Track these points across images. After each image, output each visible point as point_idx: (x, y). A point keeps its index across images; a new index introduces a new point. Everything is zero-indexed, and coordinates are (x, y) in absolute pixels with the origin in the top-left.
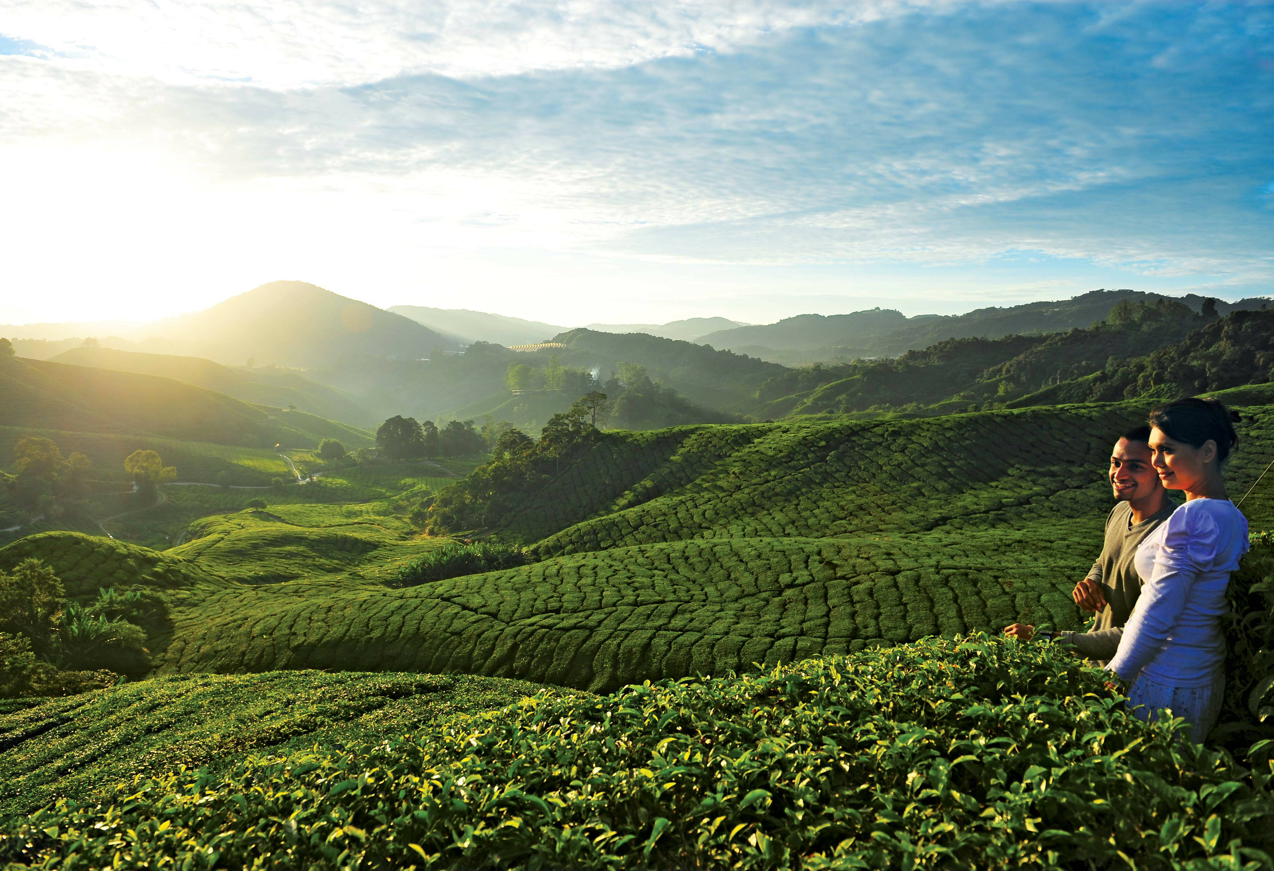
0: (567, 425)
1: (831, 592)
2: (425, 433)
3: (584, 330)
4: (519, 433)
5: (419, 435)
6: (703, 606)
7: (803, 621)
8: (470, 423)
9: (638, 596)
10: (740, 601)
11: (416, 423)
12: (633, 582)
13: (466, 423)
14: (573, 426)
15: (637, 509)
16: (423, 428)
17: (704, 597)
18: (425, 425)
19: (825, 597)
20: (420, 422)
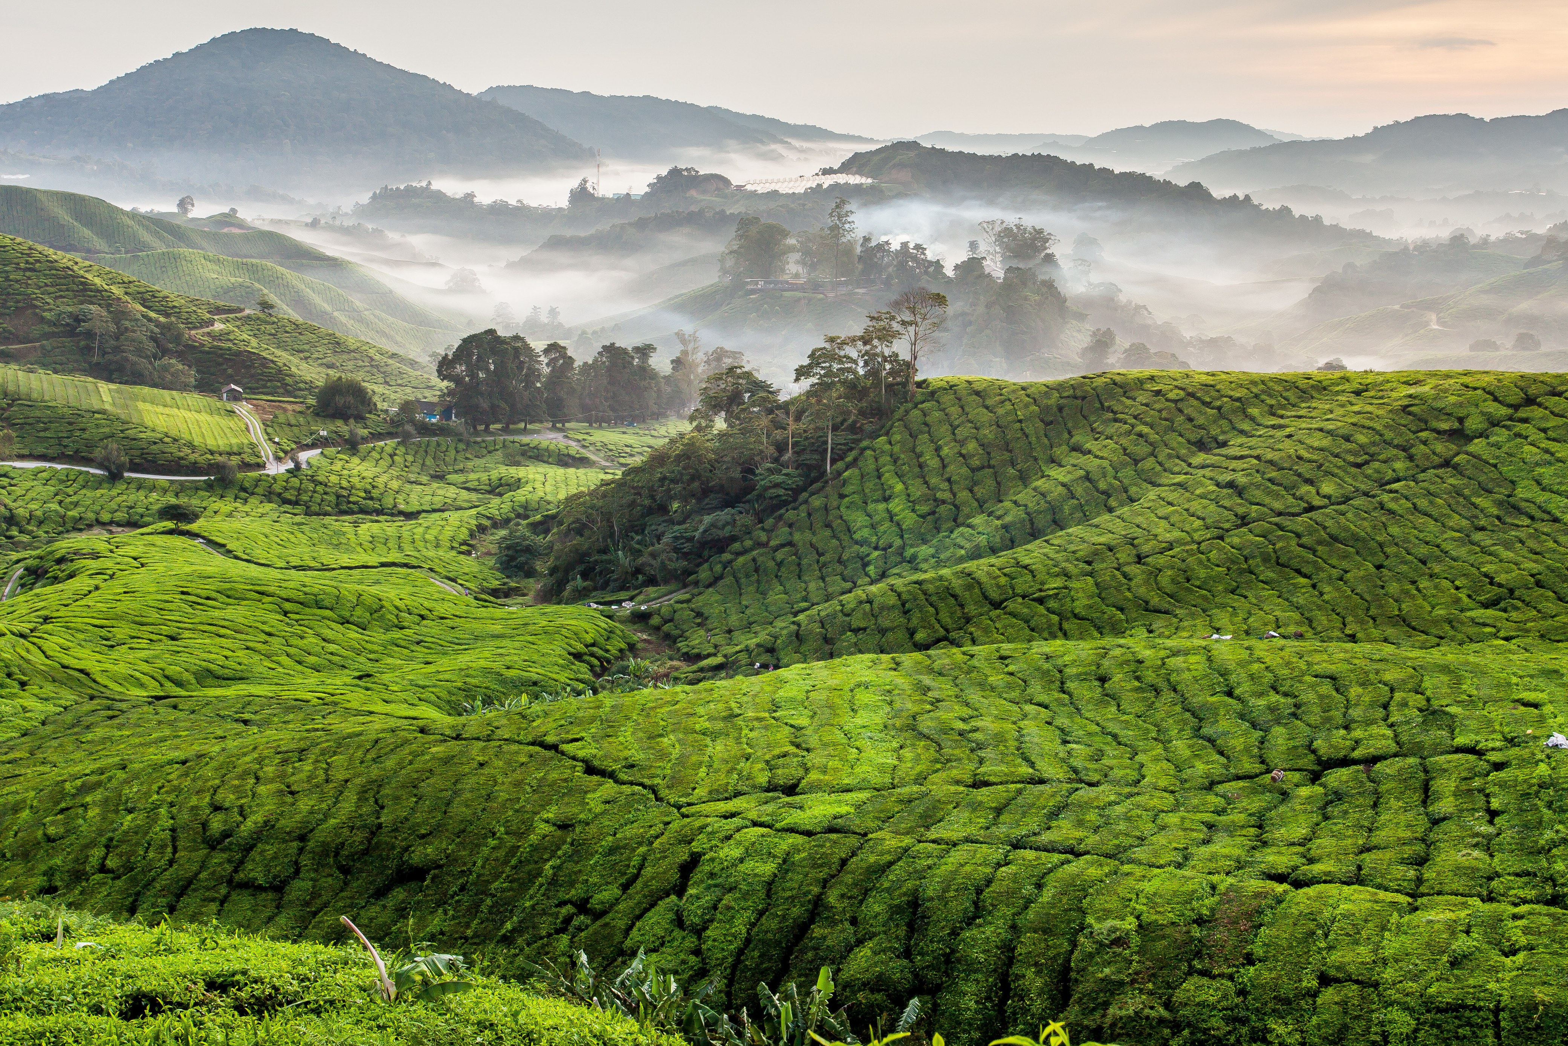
0: (855, 362)
1: (1440, 784)
2: (546, 370)
3: (913, 145)
4: (748, 375)
5: (533, 374)
6: (1130, 795)
7: (1366, 849)
8: (645, 351)
9: (981, 761)
10: (1220, 788)
11: (527, 347)
12: (976, 730)
13: (637, 349)
14: (866, 363)
15: (1003, 559)
16: (544, 360)
17: (1133, 775)
18: (546, 351)
19: (1427, 794)
20: (538, 345)
